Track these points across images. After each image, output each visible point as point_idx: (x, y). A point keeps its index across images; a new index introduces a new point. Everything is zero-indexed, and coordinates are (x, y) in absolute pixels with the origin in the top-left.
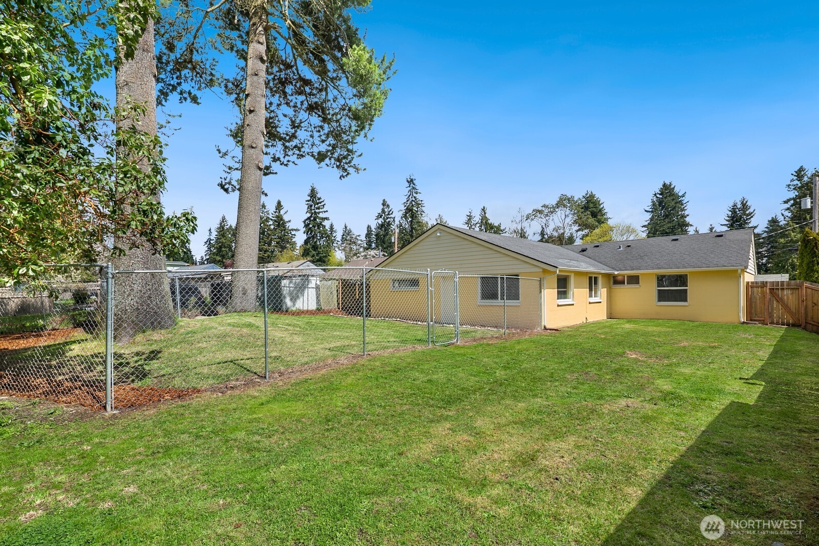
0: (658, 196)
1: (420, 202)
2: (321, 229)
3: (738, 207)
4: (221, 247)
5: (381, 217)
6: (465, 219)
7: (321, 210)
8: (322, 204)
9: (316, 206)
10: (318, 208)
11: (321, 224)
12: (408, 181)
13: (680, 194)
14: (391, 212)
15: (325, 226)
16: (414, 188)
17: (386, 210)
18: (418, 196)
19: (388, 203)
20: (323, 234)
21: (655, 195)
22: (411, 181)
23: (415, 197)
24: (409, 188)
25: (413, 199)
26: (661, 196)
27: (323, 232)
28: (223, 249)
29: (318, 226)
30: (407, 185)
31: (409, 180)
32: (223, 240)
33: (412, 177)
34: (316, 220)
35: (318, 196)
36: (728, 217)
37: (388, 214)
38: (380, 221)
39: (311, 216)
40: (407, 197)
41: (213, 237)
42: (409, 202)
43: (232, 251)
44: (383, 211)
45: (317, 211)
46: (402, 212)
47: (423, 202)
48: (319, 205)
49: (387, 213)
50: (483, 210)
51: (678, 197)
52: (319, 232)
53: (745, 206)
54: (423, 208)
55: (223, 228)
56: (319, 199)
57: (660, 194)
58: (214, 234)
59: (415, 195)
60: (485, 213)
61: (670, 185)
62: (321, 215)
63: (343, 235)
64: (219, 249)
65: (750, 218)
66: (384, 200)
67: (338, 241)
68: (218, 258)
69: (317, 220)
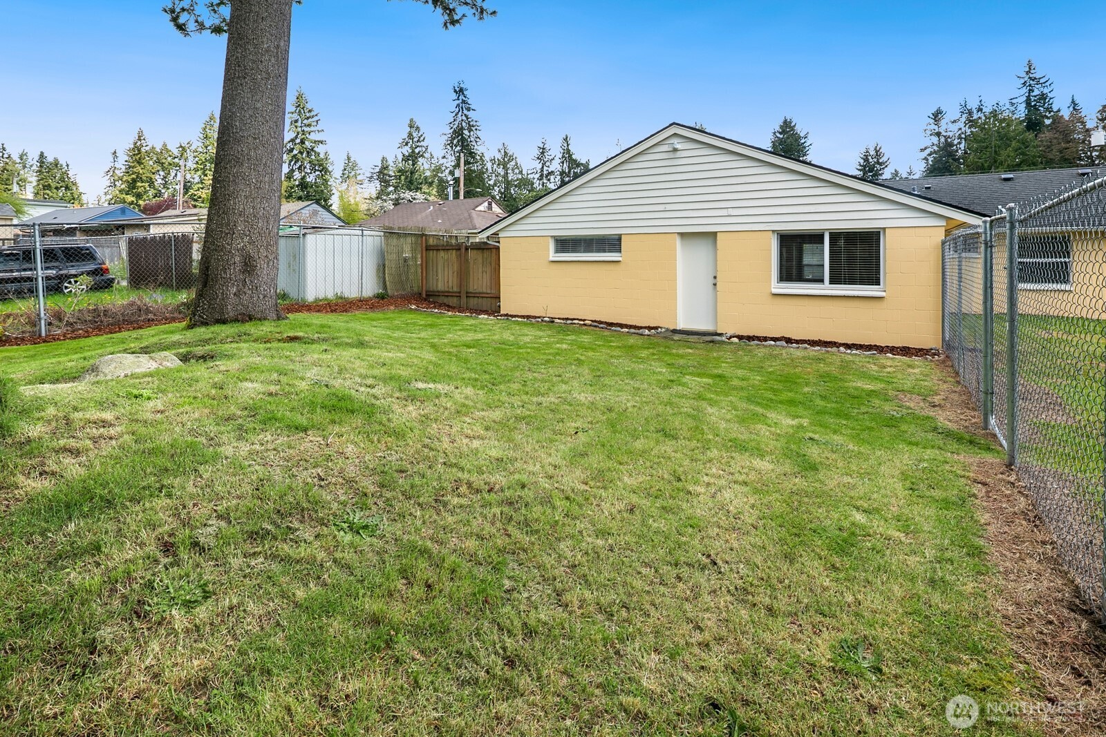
0: (778, 135)
1: (475, 124)
2: (313, 157)
3: (871, 154)
4: (134, 181)
5: (407, 144)
6: (537, 152)
7: (312, 129)
8: (315, 119)
9: (305, 121)
10: (309, 125)
11: (312, 150)
12: (455, 91)
13: (802, 135)
14: (422, 139)
15: (319, 154)
16: (464, 102)
17: (415, 135)
18: (470, 114)
19: (418, 124)
20: (315, 165)
21: (774, 133)
22: (460, 91)
23: (465, 115)
24: (457, 102)
25: (464, 118)
26: (782, 136)
27: (316, 162)
28: (139, 184)
29: (308, 153)
30: (454, 96)
31: (458, 90)
32: (139, 169)
33: (461, 86)
34: (304, 143)
35: (309, 106)
36: (860, 165)
37: (418, 141)
38: (407, 150)
39: (296, 137)
40: (454, 114)
41: (121, 164)
42: (456, 123)
43: (154, 188)
44: (410, 135)
45: (306, 129)
46: (446, 138)
47: (478, 124)
48: (310, 120)
49: (416, 140)
50: (566, 139)
51: (800, 137)
52: (310, 162)
53: (878, 153)
54: (478, 132)
55: (139, 150)
56: (310, 111)
57: (780, 133)
58: (123, 158)
59: (465, 112)
60: (568, 145)
61: (791, 122)
62: (313, 137)
63: (345, 170)
64: (132, 185)
65: (883, 169)
66: (411, 120)
67: (336, 179)
68: (130, 198)
69: (306, 142)
